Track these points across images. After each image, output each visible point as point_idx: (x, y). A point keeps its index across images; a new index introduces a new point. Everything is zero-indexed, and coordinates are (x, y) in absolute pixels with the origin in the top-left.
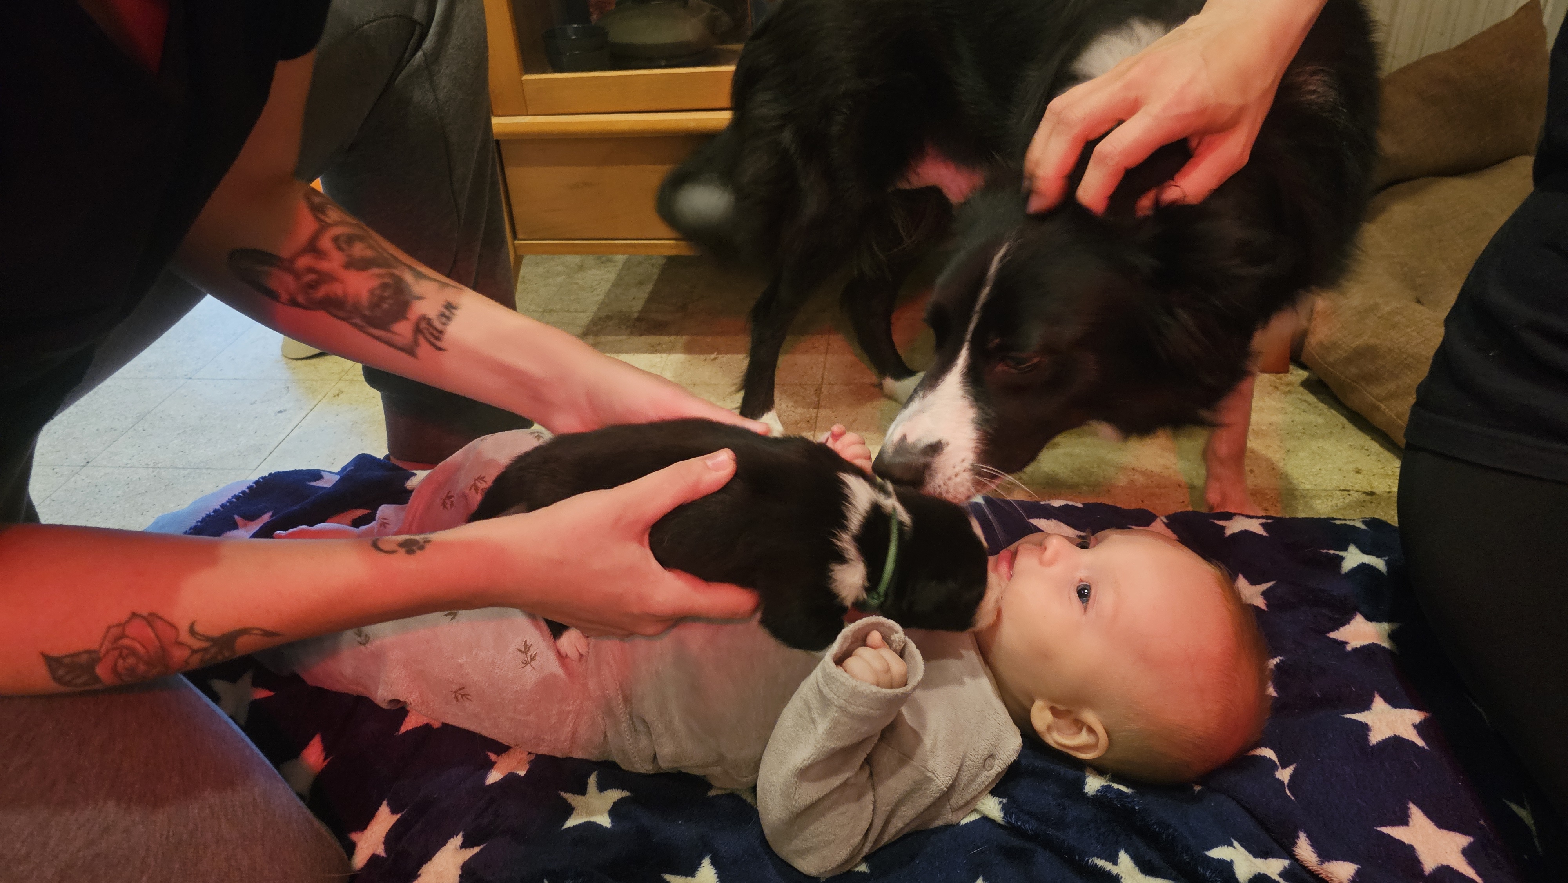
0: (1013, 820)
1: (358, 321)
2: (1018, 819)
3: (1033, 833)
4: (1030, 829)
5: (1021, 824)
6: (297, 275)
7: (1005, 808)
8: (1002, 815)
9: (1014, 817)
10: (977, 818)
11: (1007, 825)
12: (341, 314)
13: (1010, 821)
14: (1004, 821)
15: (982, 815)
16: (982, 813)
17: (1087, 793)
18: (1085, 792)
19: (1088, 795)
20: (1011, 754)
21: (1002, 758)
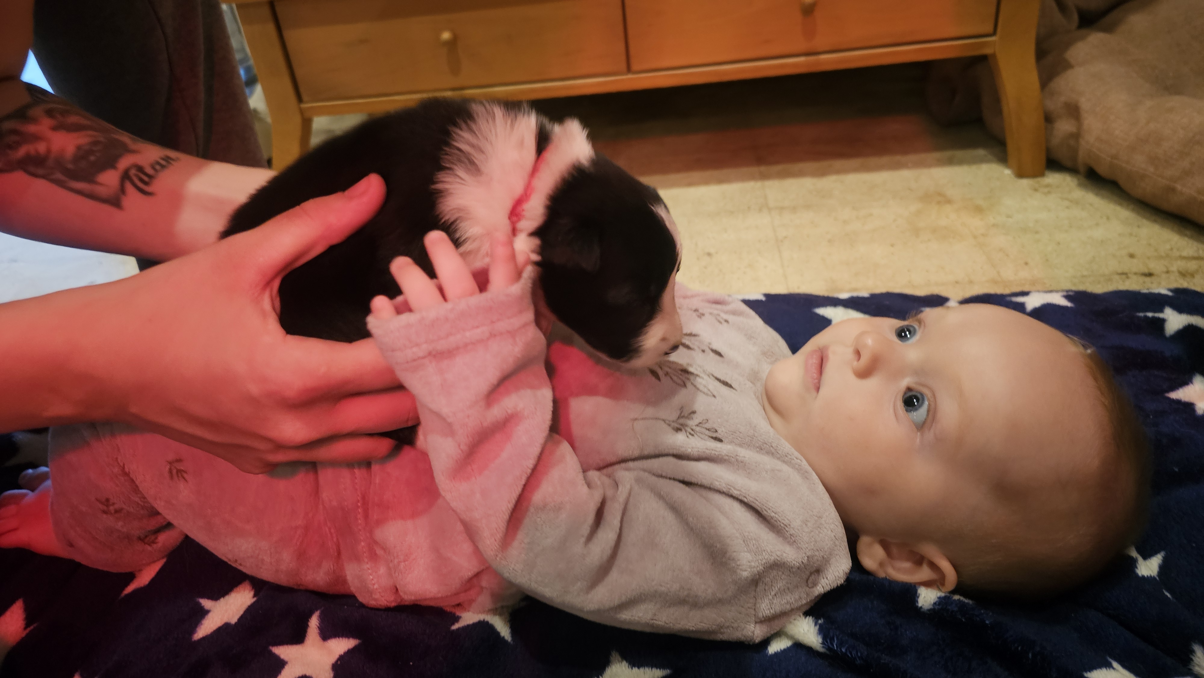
0: (835, 646)
1: (58, 176)
3: (862, 662)
5: (846, 650)
8: (820, 640)
9: (836, 641)
10: (789, 645)
11: (828, 652)
12: (40, 171)
13: (831, 646)
14: (823, 647)
15: (794, 641)
16: (794, 639)
17: (921, 607)
18: (918, 606)
19: (922, 610)
20: (840, 576)
21: (829, 578)
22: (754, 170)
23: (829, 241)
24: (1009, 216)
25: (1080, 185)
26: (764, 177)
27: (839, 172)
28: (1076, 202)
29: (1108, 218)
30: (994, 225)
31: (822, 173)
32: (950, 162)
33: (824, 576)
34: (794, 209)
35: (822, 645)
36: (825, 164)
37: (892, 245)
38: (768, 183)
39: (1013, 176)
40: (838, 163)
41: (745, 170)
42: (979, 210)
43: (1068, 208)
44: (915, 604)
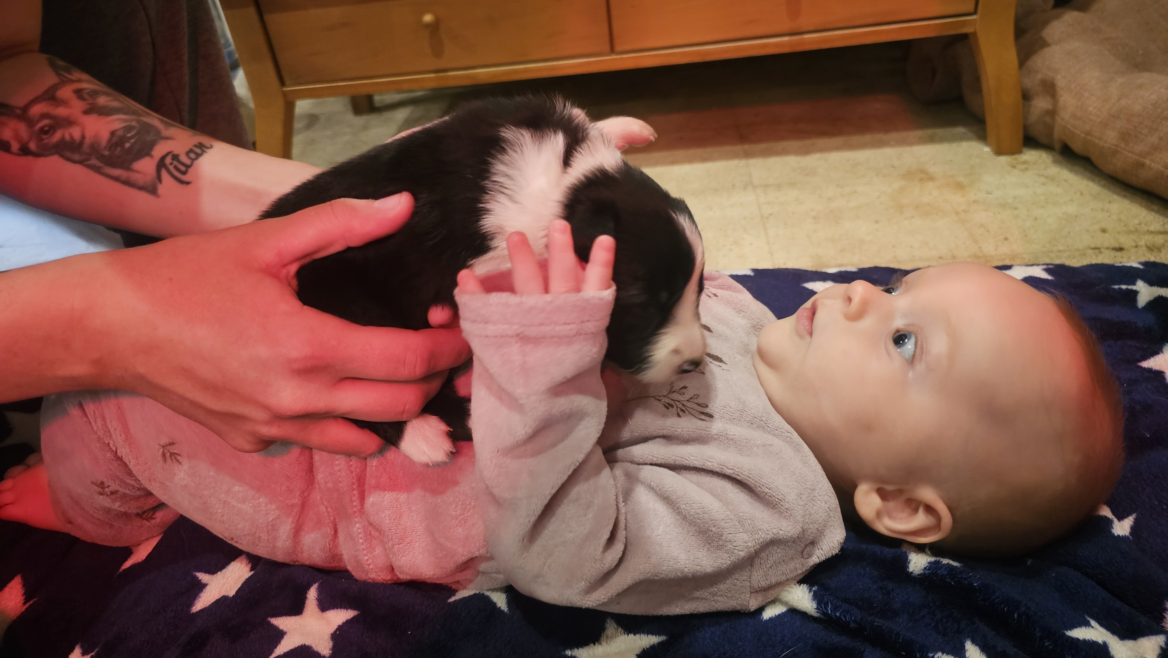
0: (829, 611)
1: (94, 161)
2: (835, 609)
3: (856, 625)
4: (853, 621)
5: (840, 614)
6: (30, 123)
7: (817, 597)
8: (815, 606)
9: (830, 607)
10: (783, 611)
11: (822, 617)
12: (77, 157)
13: (825, 611)
14: (817, 612)
15: (789, 607)
16: (789, 605)
17: (912, 572)
18: (909, 571)
19: (913, 575)
20: (834, 546)
21: (824, 549)
22: (739, 148)
23: (814, 218)
24: (989, 193)
25: (1055, 162)
26: (748, 155)
27: (822, 150)
28: (1052, 179)
29: (1081, 194)
30: (975, 202)
31: (806, 152)
32: (931, 140)
33: (819, 547)
34: (779, 187)
35: (816, 611)
36: (808, 142)
37: (877, 222)
38: (753, 162)
39: (991, 153)
40: (821, 142)
41: (728, 148)
42: (960, 187)
43: (1044, 184)
44: (906, 570)
